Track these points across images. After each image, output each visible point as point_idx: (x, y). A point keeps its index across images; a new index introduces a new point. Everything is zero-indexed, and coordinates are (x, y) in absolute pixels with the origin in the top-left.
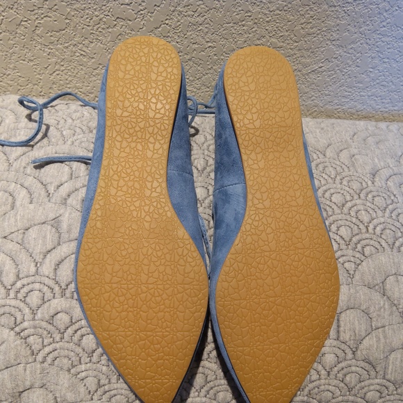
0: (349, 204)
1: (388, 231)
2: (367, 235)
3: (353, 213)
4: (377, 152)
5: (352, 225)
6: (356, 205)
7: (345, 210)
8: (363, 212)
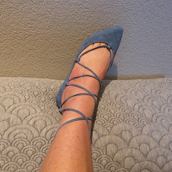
0: (107, 108)
1: (121, 116)
2: (114, 117)
3: (108, 111)
4: (119, 89)
5: (108, 114)
6: (109, 108)
7: (105, 110)
8: (112, 110)
